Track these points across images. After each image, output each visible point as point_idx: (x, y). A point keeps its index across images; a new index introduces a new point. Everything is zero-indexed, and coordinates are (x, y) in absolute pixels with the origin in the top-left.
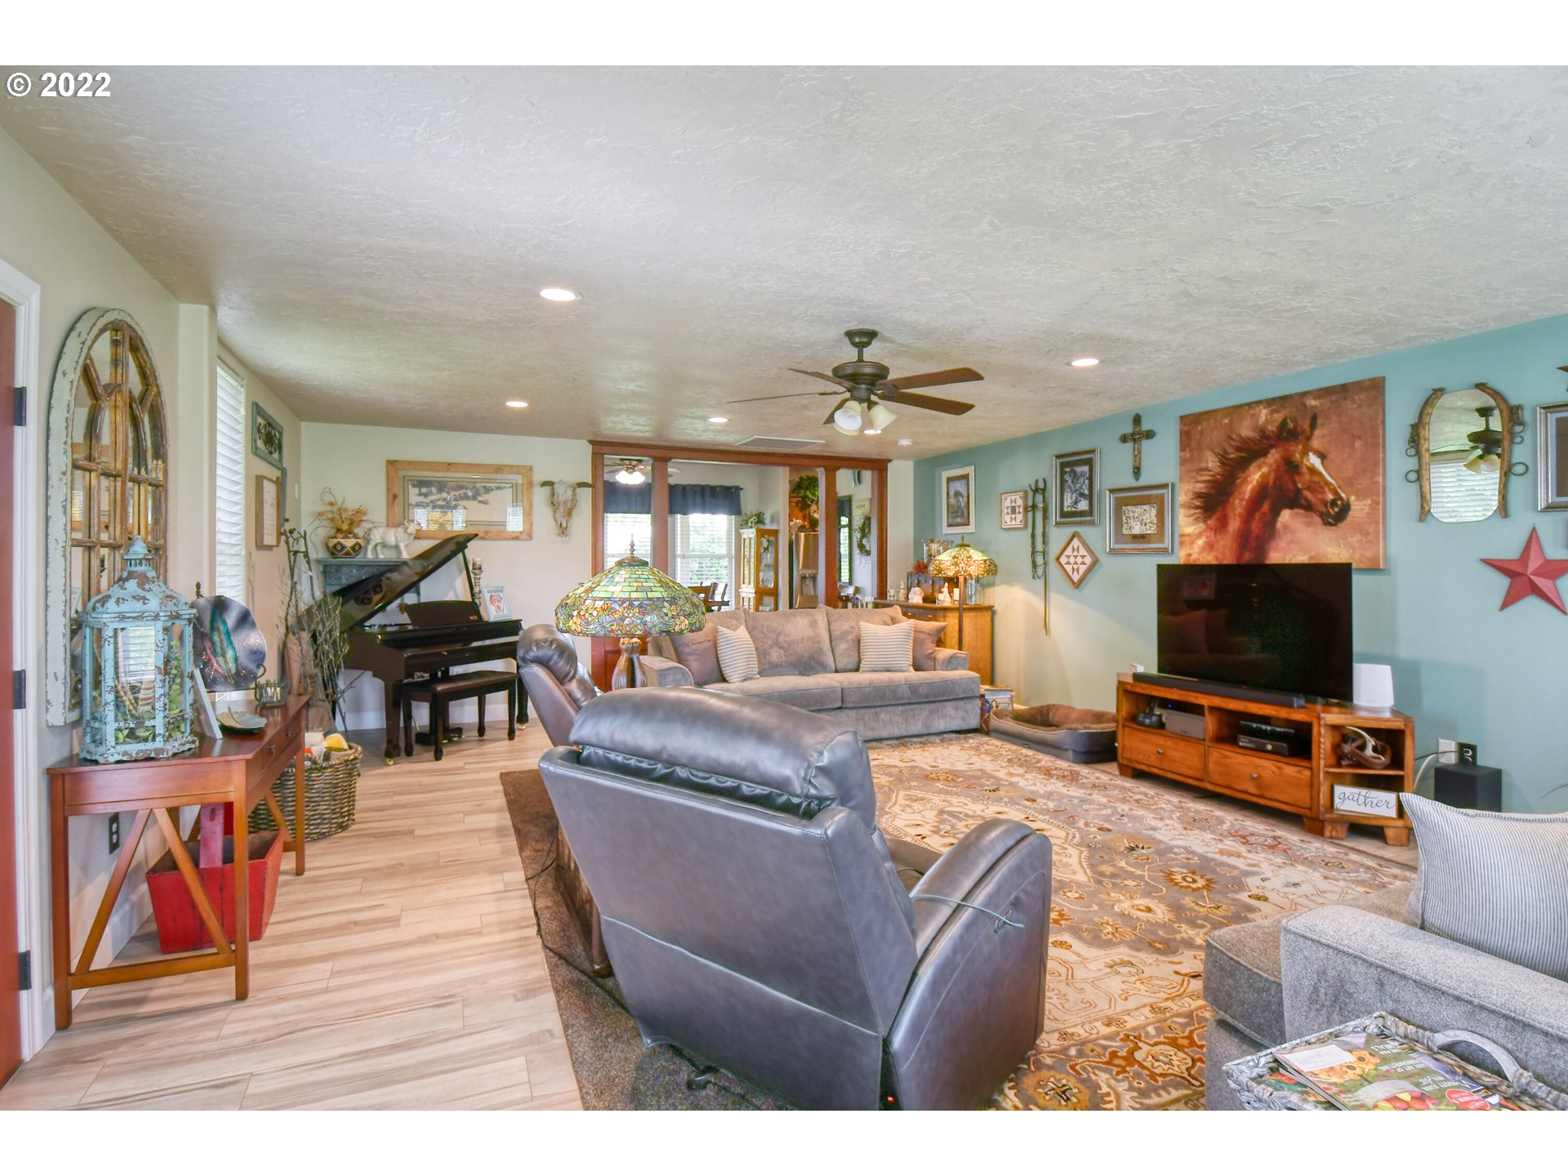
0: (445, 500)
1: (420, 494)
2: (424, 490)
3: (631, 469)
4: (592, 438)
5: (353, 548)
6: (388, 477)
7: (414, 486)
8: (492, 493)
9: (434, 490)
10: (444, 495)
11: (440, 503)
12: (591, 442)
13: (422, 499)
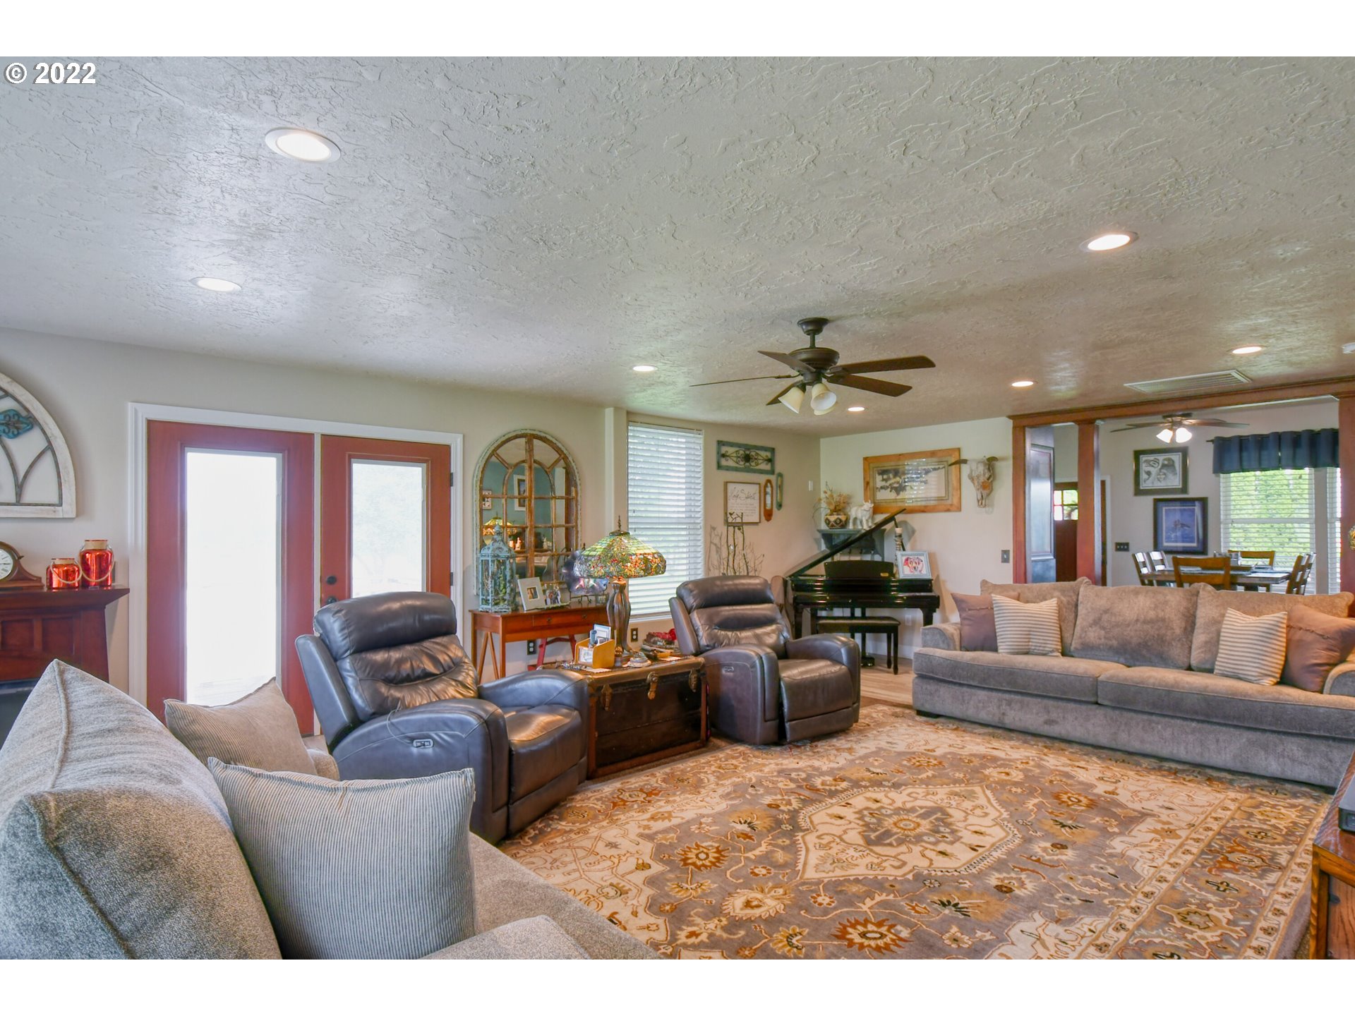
0: (898, 483)
1: (883, 480)
2: (885, 477)
3: (1174, 426)
4: (1008, 414)
5: (835, 521)
6: (865, 471)
7: (879, 474)
8: (930, 474)
9: (891, 476)
10: (898, 479)
11: (896, 485)
12: (1010, 417)
13: (884, 484)
